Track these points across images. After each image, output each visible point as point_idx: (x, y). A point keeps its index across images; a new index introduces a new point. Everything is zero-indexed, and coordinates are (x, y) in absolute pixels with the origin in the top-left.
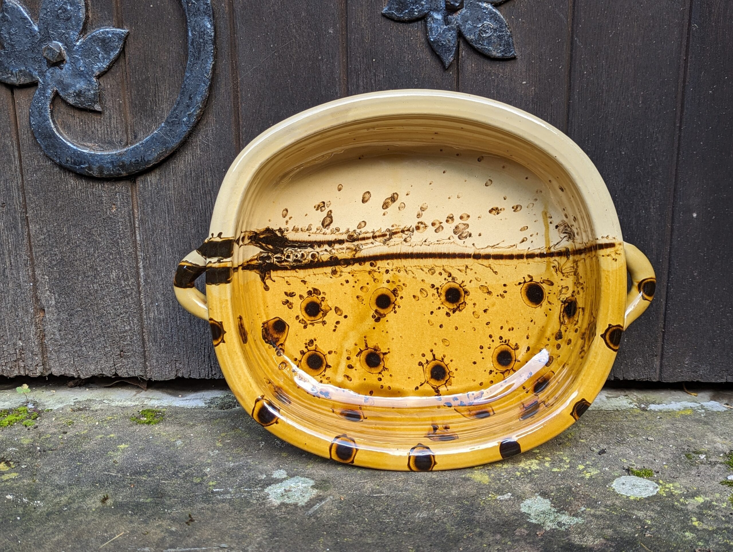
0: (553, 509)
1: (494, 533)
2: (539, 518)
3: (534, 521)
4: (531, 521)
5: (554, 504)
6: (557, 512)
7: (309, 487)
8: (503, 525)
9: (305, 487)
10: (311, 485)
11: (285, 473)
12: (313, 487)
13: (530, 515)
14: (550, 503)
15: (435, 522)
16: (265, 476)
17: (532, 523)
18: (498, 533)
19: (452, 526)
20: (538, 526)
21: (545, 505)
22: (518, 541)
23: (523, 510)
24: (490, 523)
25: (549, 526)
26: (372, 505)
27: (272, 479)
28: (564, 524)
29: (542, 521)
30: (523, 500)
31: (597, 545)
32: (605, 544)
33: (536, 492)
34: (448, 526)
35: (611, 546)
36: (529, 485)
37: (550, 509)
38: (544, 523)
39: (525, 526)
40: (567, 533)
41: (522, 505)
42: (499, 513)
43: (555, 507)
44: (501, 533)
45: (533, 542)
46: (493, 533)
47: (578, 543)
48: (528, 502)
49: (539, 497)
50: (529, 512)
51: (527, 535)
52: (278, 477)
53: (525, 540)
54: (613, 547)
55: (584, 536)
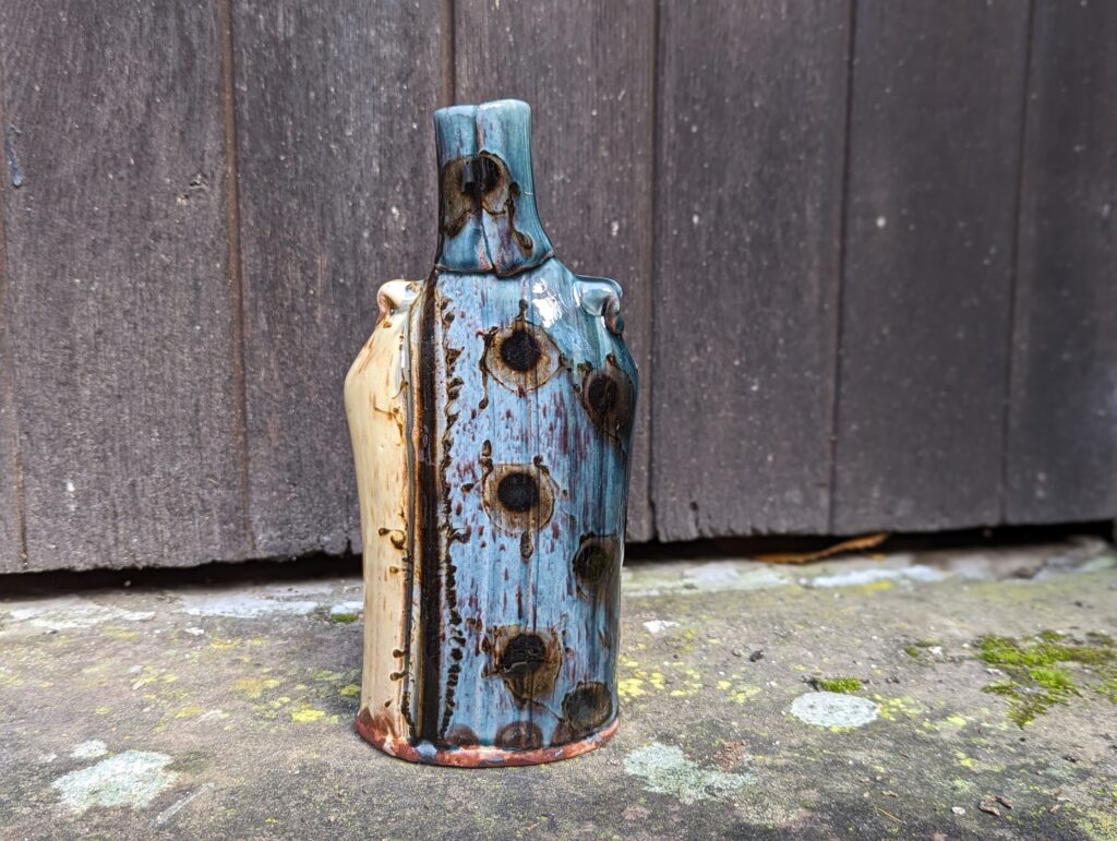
0: (691, 764)
1: (581, 820)
2: (666, 783)
3: (658, 790)
4: (652, 790)
5: (690, 753)
6: (699, 768)
7: (160, 770)
8: (595, 804)
9: (149, 770)
10: (164, 764)
11: (102, 745)
12: (168, 768)
13: (646, 778)
14: (680, 752)
15: (449, 811)
16: (54, 756)
17: (656, 794)
18: (588, 820)
19: (488, 815)
20: (665, 799)
21: (671, 757)
22: (632, 831)
23: (630, 771)
24: (567, 803)
25: (690, 796)
26: (305, 792)
27: (71, 760)
28: (720, 790)
29: (674, 787)
30: (626, 752)
31: (795, 822)
32: (811, 818)
33: (648, 735)
34: (479, 818)
35: (822, 821)
36: (633, 724)
37: (685, 765)
38: (678, 792)
39: (642, 800)
40: (728, 806)
41: (625, 761)
42: (582, 782)
43: (693, 760)
44: (593, 819)
45: (666, 830)
46: (578, 820)
47: (756, 822)
48: (636, 755)
49: (657, 744)
50: (644, 773)
51: (649, 817)
52: (85, 756)
53: (648, 828)
54: (827, 822)
55: (765, 808)
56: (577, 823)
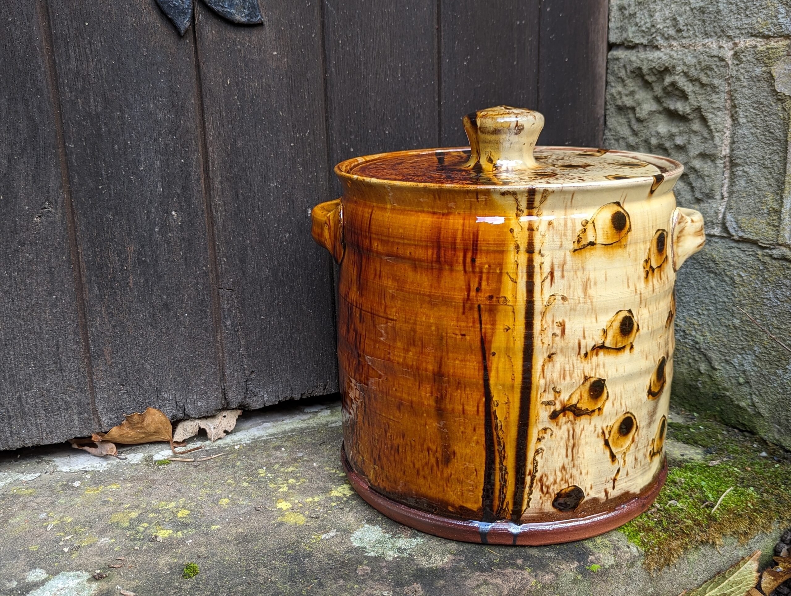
0: (387, 536)
1: (335, 579)
2: (376, 550)
3: (372, 554)
4: (370, 555)
5: (385, 529)
6: (392, 538)
7: (85, 582)
8: (340, 568)
9: (79, 584)
10: (86, 578)
11: (43, 571)
12: (89, 580)
13: (365, 548)
14: (380, 529)
15: (262, 584)
16: (16, 583)
17: (372, 557)
18: (339, 578)
19: (284, 583)
20: (377, 559)
21: (376, 533)
22: (364, 581)
23: (356, 544)
24: (325, 569)
25: (391, 555)
26: (177, 584)
27: (28, 584)
28: (405, 549)
29: (381, 552)
30: (351, 533)
31: (447, 563)
32: (454, 560)
33: (361, 521)
34: (280, 585)
35: (461, 560)
36: (351, 514)
37: (384, 536)
38: (383, 554)
39: (366, 562)
40: (411, 558)
41: (352, 538)
42: (330, 555)
43: (387, 533)
44: (342, 577)
45: (382, 578)
46: (334, 579)
47: (427, 566)
48: (357, 534)
49: (366, 526)
50: (363, 545)
51: (371, 571)
52: (35, 580)
53: (372, 578)
54: (463, 561)
55: (430, 557)
56: (334, 581)
